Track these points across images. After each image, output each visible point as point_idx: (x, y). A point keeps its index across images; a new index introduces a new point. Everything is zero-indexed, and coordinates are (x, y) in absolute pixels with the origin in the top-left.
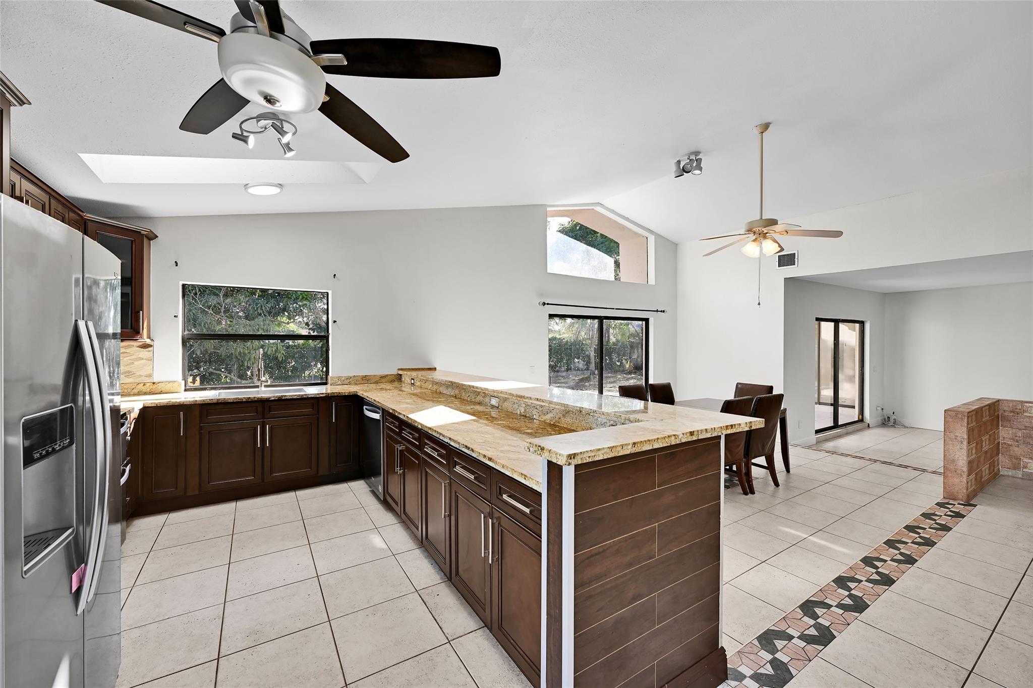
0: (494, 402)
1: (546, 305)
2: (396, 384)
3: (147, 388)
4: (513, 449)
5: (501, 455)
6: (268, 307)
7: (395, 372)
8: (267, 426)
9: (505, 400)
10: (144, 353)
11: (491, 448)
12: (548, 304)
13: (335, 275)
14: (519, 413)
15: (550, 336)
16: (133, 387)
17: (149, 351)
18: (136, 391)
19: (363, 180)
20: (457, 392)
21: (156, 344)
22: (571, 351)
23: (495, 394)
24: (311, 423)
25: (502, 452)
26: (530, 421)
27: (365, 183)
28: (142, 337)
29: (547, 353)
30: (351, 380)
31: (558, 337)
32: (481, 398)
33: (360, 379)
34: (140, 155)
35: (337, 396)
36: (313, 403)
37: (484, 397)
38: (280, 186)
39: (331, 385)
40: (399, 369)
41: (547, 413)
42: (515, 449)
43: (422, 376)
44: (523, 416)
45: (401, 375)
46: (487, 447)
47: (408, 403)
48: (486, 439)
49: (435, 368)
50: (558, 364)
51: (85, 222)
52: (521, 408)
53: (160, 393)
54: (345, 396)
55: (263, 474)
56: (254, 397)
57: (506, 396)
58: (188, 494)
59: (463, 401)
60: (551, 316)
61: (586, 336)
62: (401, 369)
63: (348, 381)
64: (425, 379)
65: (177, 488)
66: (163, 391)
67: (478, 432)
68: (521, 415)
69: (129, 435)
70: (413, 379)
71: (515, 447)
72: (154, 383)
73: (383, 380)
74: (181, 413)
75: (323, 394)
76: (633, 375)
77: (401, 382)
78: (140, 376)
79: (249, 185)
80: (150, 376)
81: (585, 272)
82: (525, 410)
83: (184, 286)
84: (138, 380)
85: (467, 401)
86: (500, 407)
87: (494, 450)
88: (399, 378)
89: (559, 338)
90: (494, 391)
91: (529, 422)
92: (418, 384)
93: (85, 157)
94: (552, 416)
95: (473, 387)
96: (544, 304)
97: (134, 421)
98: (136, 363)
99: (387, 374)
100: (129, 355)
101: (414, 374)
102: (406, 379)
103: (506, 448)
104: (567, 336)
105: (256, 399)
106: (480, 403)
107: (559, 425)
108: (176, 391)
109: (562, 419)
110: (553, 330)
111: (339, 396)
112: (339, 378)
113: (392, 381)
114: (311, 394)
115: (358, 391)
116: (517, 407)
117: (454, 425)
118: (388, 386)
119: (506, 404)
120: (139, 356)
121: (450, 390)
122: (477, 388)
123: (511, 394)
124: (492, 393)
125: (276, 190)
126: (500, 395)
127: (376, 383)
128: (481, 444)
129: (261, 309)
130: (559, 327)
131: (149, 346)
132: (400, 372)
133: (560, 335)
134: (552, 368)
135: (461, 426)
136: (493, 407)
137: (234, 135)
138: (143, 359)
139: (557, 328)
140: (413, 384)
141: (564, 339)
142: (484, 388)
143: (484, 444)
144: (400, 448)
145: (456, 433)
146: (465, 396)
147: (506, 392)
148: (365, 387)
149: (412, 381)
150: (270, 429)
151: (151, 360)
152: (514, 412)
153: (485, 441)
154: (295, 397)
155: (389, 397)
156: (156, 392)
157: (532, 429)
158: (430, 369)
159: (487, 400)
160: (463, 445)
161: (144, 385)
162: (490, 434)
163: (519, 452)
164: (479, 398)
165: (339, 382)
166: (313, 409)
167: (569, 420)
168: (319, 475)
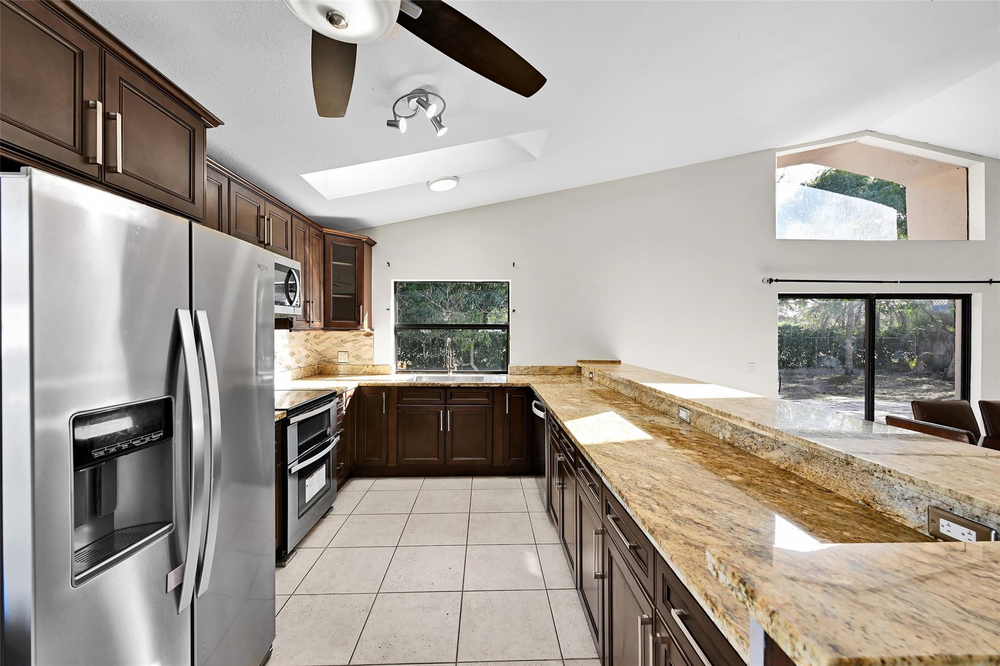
0: (683, 414)
1: (774, 283)
2: (574, 378)
3: (369, 370)
4: (699, 516)
5: (674, 527)
6: (480, 301)
7: (574, 364)
8: (449, 411)
9: (701, 414)
10: (368, 340)
11: (658, 505)
12: (777, 281)
13: (514, 264)
14: (721, 438)
15: (781, 324)
16: (361, 368)
17: (371, 339)
18: (362, 371)
19: (533, 157)
20: (637, 394)
21: (375, 333)
22: (814, 342)
23: (685, 404)
24: (486, 413)
25: (677, 519)
26: (740, 456)
27: (535, 159)
28: (362, 327)
29: (777, 345)
30: (529, 370)
31: (793, 325)
32: (667, 407)
33: (538, 370)
34: (339, 167)
35: (510, 387)
36: (488, 393)
37: (669, 406)
38: (456, 178)
39: (510, 375)
40: (578, 361)
41: (773, 449)
42: (702, 516)
43: (599, 371)
44: (729, 444)
45: (580, 368)
46: (651, 502)
47: (573, 404)
48: (656, 482)
49: (620, 362)
50: (793, 358)
51: (324, 235)
52: (724, 431)
53: (378, 374)
54: (518, 387)
55: (445, 456)
56: (438, 384)
57: (701, 410)
58: (389, 465)
59: (643, 408)
60: (783, 297)
61: (837, 324)
62: (581, 361)
63: (526, 371)
64: (602, 374)
65: (381, 459)
66: (380, 373)
67: (647, 466)
68: (724, 442)
69: (344, 409)
70: (592, 373)
71: (703, 511)
72: (374, 366)
73: (561, 372)
74: (384, 393)
75: (497, 384)
76: (925, 379)
77: (581, 375)
78: (365, 359)
79: (430, 183)
80: (371, 359)
81: (844, 232)
82: (732, 435)
83: (395, 283)
84: (364, 363)
85: (648, 408)
86: (692, 424)
87: (663, 510)
88: (578, 371)
89: (795, 327)
90: (683, 400)
91: (737, 459)
92: (596, 379)
93: (306, 177)
94: (782, 454)
95: (655, 391)
96: (771, 281)
97: (350, 398)
98: (363, 348)
99: (566, 366)
100: (358, 342)
101: (592, 367)
102: (585, 372)
103: (686, 511)
104: (808, 323)
105: (439, 385)
106: (664, 414)
107: (798, 474)
108: (388, 373)
109: (803, 464)
110: (786, 316)
111: (513, 387)
112: (518, 368)
113: (571, 374)
114: (486, 384)
115: (531, 383)
116: (719, 428)
117: (615, 446)
118: (565, 378)
119: (701, 421)
120: (365, 343)
121: (629, 390)
122: (660, 392)
123: (708, 408)
124: (680, 403)
125: (452, 184)
126: (692, 407)
127: (554, 374)
128: (644, 491)
129: (475, 303)
130: (795, 313)
131: (372, 334)
132: (580, 365)
133: (796, 323)
134: (782, 364)
135: (624, 451)
136: (682, 421)
137: (389, 122)
138: (367, 345)
139: (791, 314)
140: (592, 378)
141: (803, 327)
142: (670, 395)
143: (647, 493)
144: (559, 459)
145: (612, 462)
146: (646, 401)
147: (701, 405)
148: (538, 379)
149: (591, 375)
150: (452, 414)
151: (372, 346)
152: (713, 435)
153: (654, 486)
154: (472, 386)
155: (558, 393)
156: (376, 373)
157: (741, 475)
158: (613, 362)
159: (674, 410)
160: (616, 488)
161: (368, 367)
162: (665, 474)
163: (708, 528)
164: (664, 407)
165: (518, 372)
166: (488, 398)
167: (818, 470)
168: (494, 465)
